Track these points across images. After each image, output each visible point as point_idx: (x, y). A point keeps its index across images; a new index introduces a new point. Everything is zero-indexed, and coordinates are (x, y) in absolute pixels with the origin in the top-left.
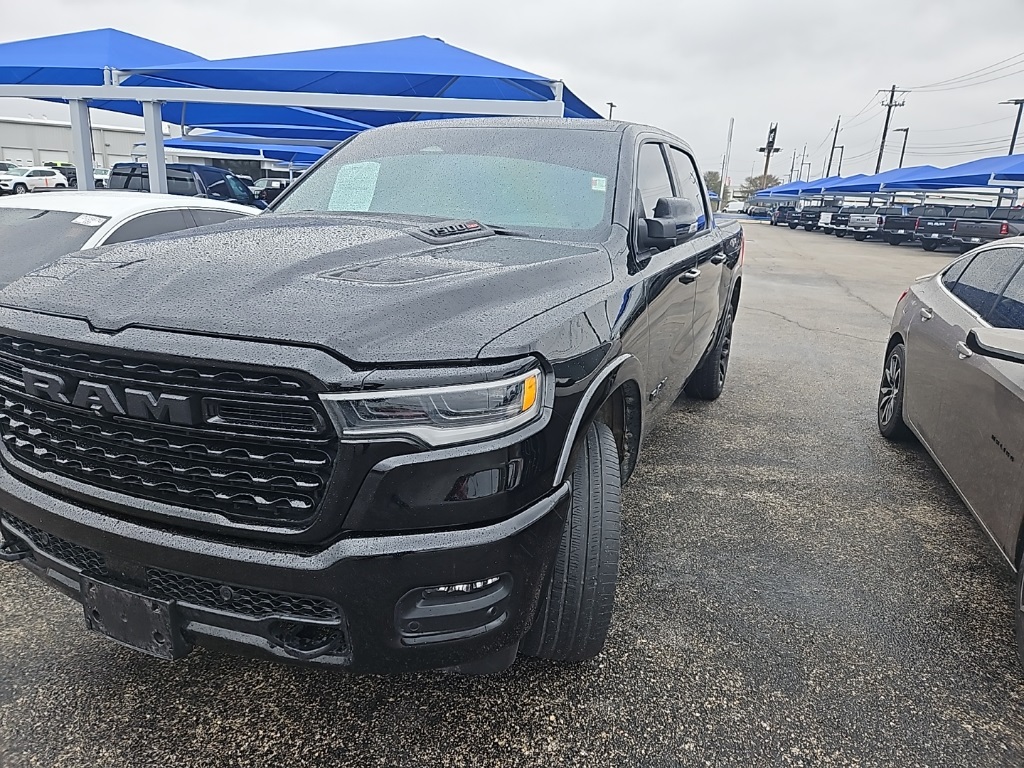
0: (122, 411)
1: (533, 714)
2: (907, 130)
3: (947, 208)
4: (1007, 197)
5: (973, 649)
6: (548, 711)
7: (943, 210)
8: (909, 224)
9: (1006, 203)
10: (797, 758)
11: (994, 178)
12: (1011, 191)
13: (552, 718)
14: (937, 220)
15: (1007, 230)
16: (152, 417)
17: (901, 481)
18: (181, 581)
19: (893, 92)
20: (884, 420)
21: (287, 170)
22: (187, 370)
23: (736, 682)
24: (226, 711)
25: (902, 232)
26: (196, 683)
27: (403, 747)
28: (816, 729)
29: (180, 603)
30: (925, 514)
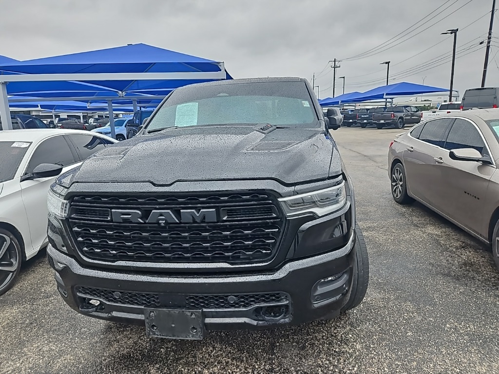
0: (177, 221)
1: (342, 336)
2: (344, 78)
3: (368, 110)
4: (389, 102)
5: (482, 276)
6: (347, 333)
7: (365, 110)
8: (354, 117)
9: (389, 105)
10: (451, 328)
11: (386, 95)
12: (391, 100)
13: (350, 336)
14: (365, 115)
15: (394, 116)
16: (195, 222)
17: (416, 220)
18: (207, 298)
19: (335, 61)
20: (397, 196)
21: (52, 114)
22: (213, 197)
23: (410, 306)
24: (206, 366)
25: (351, 121)
26: (182, 358)
27: (297, 361)
28: (450, 316)
29: (205, 310)
30: (433, 230)
